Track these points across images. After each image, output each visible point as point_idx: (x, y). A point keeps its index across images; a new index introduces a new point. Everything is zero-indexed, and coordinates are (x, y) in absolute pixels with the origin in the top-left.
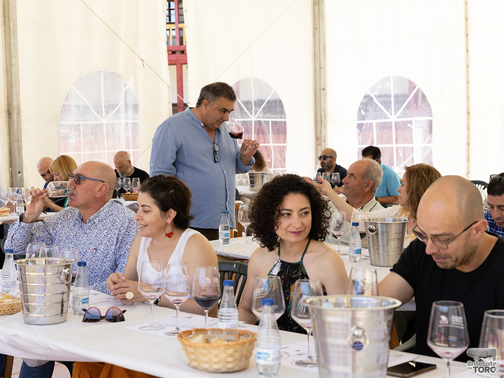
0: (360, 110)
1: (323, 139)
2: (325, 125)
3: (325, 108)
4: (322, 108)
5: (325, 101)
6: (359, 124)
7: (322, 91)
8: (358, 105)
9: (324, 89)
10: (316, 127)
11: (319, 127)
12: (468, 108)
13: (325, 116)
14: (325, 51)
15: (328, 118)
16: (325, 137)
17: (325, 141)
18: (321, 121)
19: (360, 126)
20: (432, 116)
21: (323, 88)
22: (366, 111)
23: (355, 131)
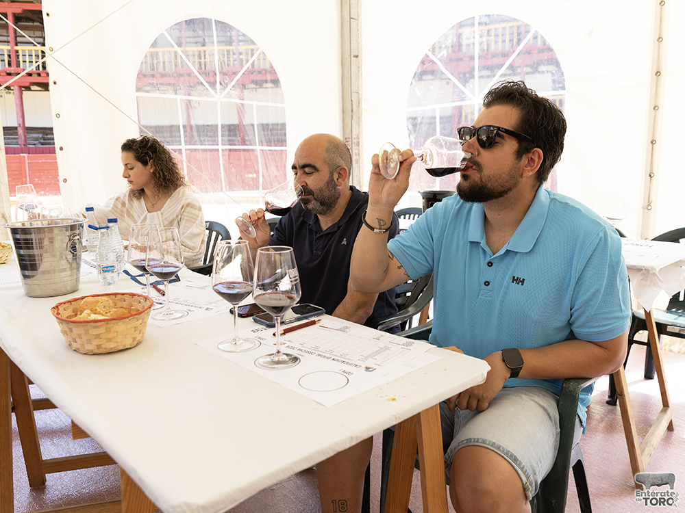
1: (354, 141)
2: (359, 118)
3: (358, 88)
4: (354, 89)
5: (358, 76)
7: (354, 59)
9: (357, 56)
10: (344, 120)
11: (348, 120)
13: (359, 102)
15: (364, 105)
16: (358, 138)
17: (358, 144)
18: (352, 111)
20: (563, 88)
21: (356, 54)
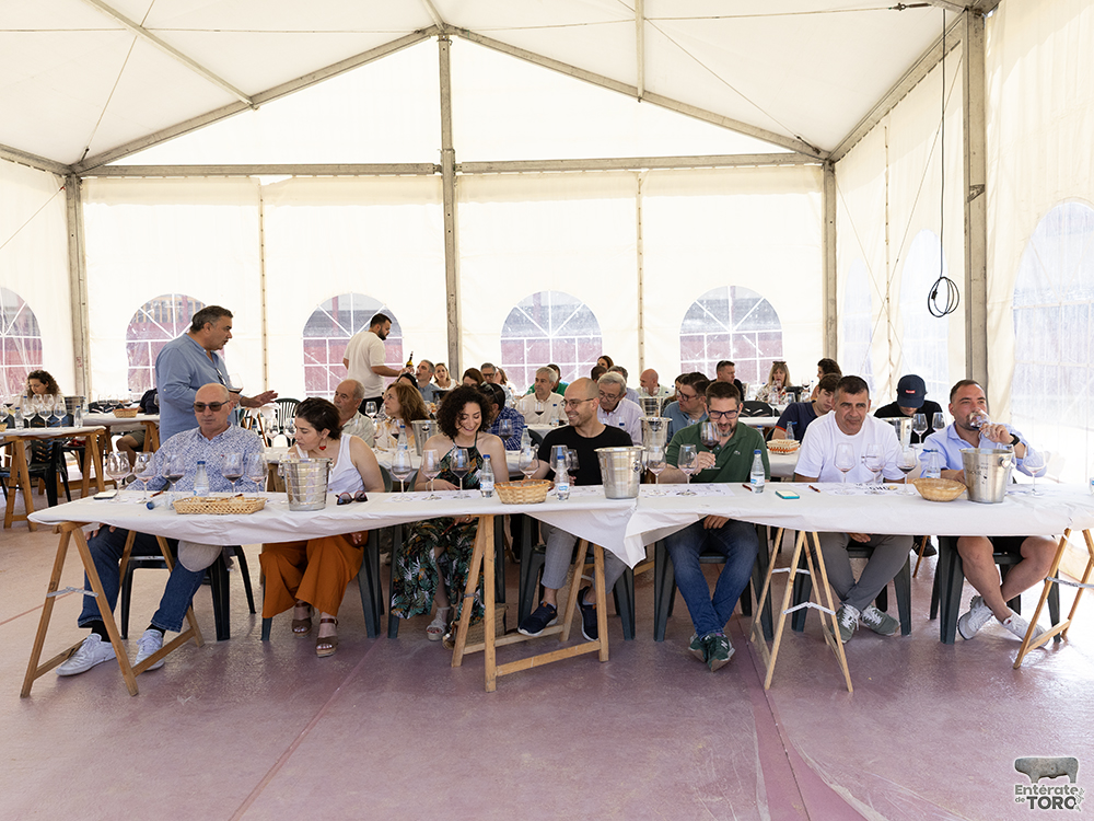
0: (130, 328)
1: (84, 360)
2: (87, 344)
4: (83, 325)
5: (86, 317)
6: (130, 344)
7: (82, 306)
8: (128, 323)
9: (84, 304)
10: (74, 345)
11: (79, 346)
12: (264, 329)
13: (86, 333)
14: (84, 262)
15: (90, 336)
16: (87, 357)
18: (82, 339)
19: (130, 346)
21: (83, 302)
22: (138, 329)
23: (124, 352)
